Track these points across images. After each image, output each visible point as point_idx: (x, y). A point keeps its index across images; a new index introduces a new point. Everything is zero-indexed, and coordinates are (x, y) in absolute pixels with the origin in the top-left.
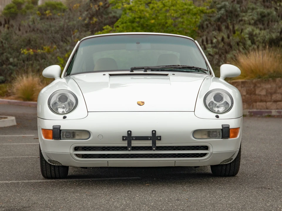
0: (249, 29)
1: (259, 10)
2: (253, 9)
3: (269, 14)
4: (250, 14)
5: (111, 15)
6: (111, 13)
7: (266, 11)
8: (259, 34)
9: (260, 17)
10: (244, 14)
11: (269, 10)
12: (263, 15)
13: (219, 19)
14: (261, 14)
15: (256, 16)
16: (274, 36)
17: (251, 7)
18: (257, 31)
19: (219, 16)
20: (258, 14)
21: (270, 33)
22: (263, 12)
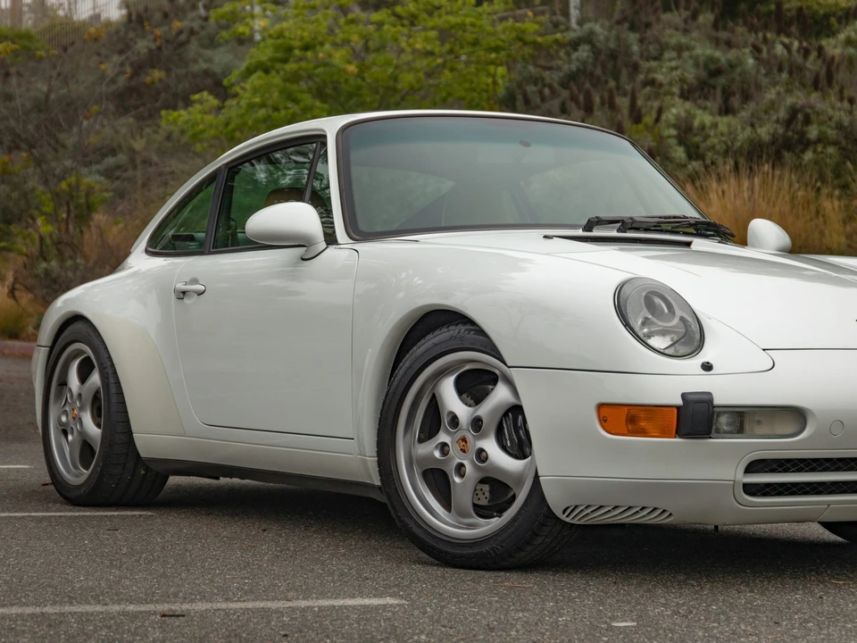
0: (677, 110)
1: (698, 51)
2: (680, 49)
3: (732, 66)
4: (673, 64)
5: (195, 68)
6: (195, 61)
7: (722, 56)
8: (715, 125)
9: (703, 74)
10: (654, 64)
11: (732, 54)
12: (712, 67)
13: (572, 77)
14: (706, 66)
15: (693, 70)
16: (764, 132)
17: (673, 41)
18: (703, 118)
19: (574, 67)
20: (697, 65)
21: (752, 125)
22: (712, 59)
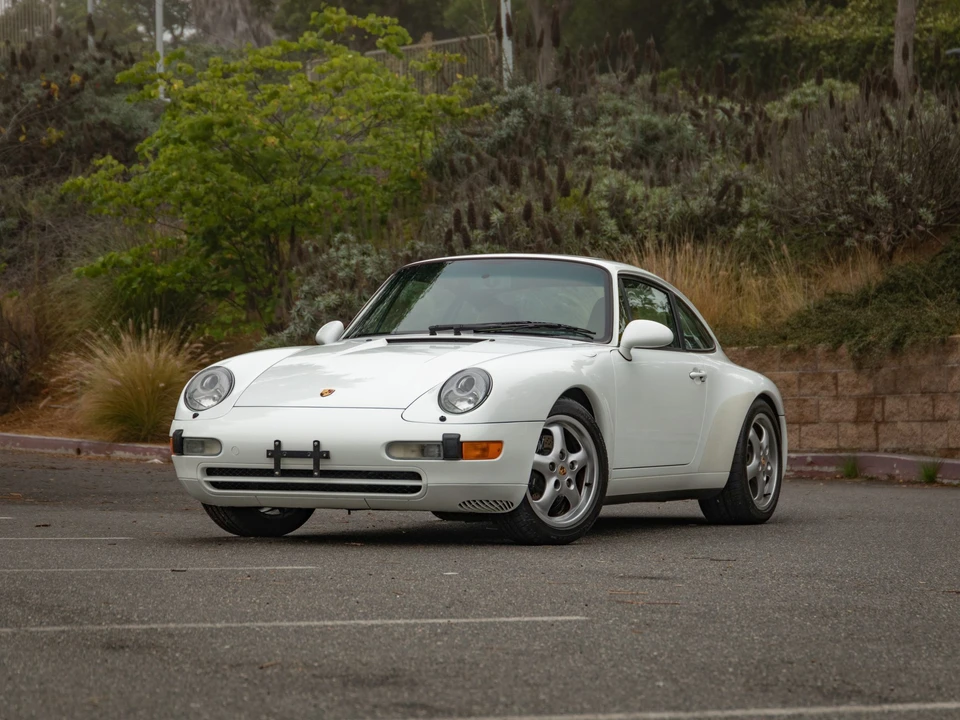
0: (609, 180)
1: (636, 117)
2: (616, 113)
3: (670, 132)
4: (609, 130)
5: (91, 119)
6: (91, 111)
7: (660, 121)
8: (647, 198)
9: (640, 139)
10: (588, 130)
11: (670, 119)
12: (649, 133)
13: (503, 144)
14: (643, 132)
15: (629, 137)
16: (696, 205)
17: (610, 105)
18: (638, 189)
19: (504, 133)
20: (633, 132)
21: (684, 198)
22: (650, 125)
